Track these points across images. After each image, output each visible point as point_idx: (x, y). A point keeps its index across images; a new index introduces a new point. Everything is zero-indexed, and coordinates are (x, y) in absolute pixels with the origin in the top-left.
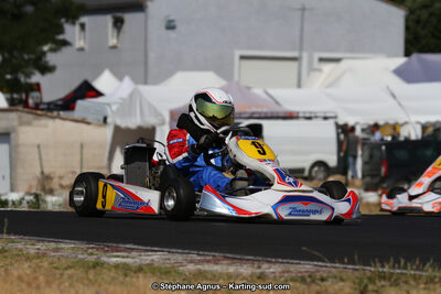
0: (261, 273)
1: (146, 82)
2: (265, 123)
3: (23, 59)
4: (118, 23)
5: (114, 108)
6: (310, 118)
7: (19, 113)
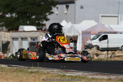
0: (110, 78)
1: (75, 23)
2: (108, 35)
3: (41, 17)
4: (67, 7)
5: (66, 30)
6: (121, 33)
7: (40, 32)
